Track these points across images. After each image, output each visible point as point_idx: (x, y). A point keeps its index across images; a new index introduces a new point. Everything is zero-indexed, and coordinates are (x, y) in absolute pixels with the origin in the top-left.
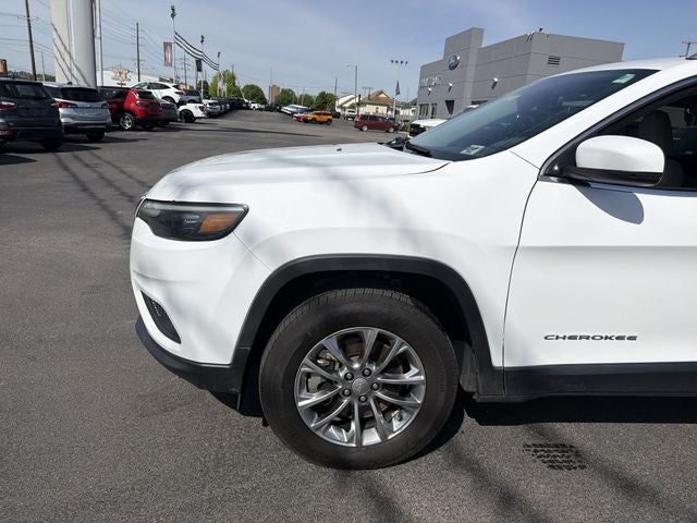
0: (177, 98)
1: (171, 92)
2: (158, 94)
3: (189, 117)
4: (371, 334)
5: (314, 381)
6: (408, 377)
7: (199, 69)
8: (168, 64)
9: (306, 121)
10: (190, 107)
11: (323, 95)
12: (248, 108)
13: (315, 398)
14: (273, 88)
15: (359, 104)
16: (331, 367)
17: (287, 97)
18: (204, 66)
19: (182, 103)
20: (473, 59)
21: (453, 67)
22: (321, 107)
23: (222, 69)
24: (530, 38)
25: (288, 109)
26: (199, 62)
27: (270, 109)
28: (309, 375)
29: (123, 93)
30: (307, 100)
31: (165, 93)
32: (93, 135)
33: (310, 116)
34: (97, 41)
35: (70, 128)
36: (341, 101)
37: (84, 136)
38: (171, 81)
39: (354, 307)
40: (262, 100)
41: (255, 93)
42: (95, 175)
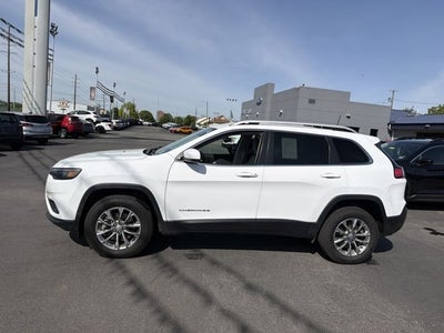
0: (95, 119)
1: (92, 116)
2: (83, 117)
3: (101, 130)
4: (121, 210)
5: (104, 226)
6: (135, 225)
7: (112, 101)
8: (92, 99)
9: (176, 132)
10: (102, 124)
11: (189, 117)
12: (142, 124)
13: (102, 232)
14: (159, 113)
15: (209, 123)
16: (109, 221)
17: (167, 118)
18: (115, 99)
19: (98, 122)
20: (269, 100)
21: (259, 104)
22: (188, 124)
23: (126, 101)
24: (298, 89)
25: (166, 125)
26: (112, 97)
27: (156, 125)
28: (101, 224)
29: (62, 117)
30: (179, 120)
31: (88, 116)
32: (42, 141)
33: (178, 129)
34: (49, 87)
35: (28, 137)
36: (199, 121)
37: (36, 142)
38: (93, 109)
39: (115, 200)
40: (152, 119)
41: (147, 116)
42: (38, 163)
